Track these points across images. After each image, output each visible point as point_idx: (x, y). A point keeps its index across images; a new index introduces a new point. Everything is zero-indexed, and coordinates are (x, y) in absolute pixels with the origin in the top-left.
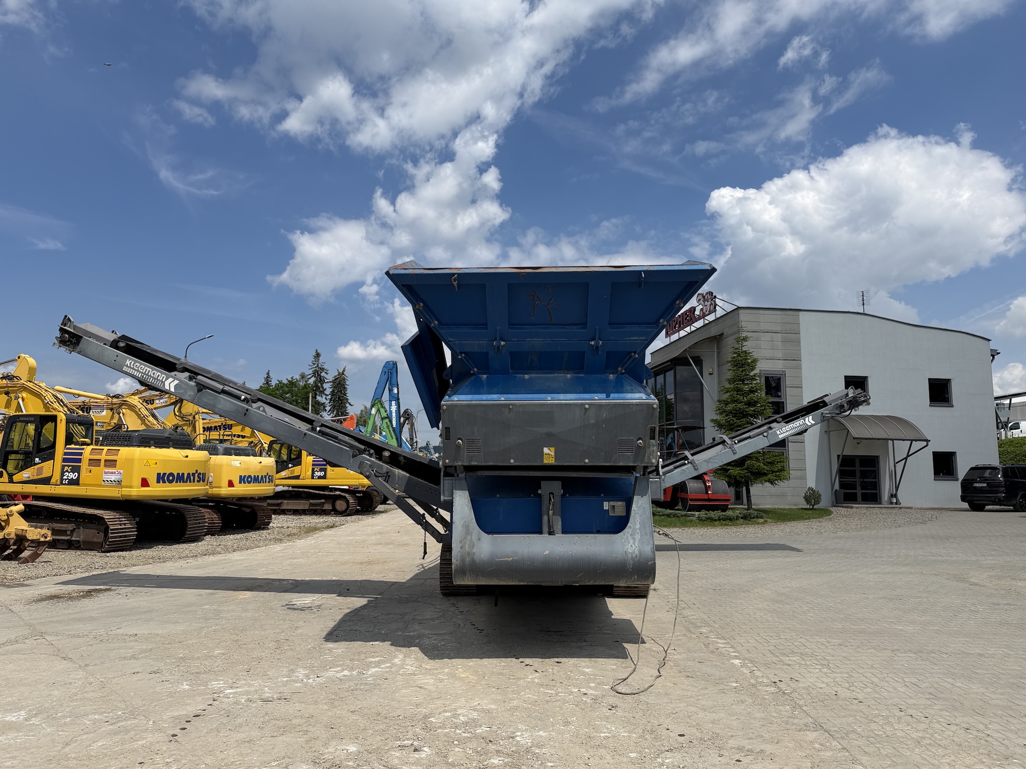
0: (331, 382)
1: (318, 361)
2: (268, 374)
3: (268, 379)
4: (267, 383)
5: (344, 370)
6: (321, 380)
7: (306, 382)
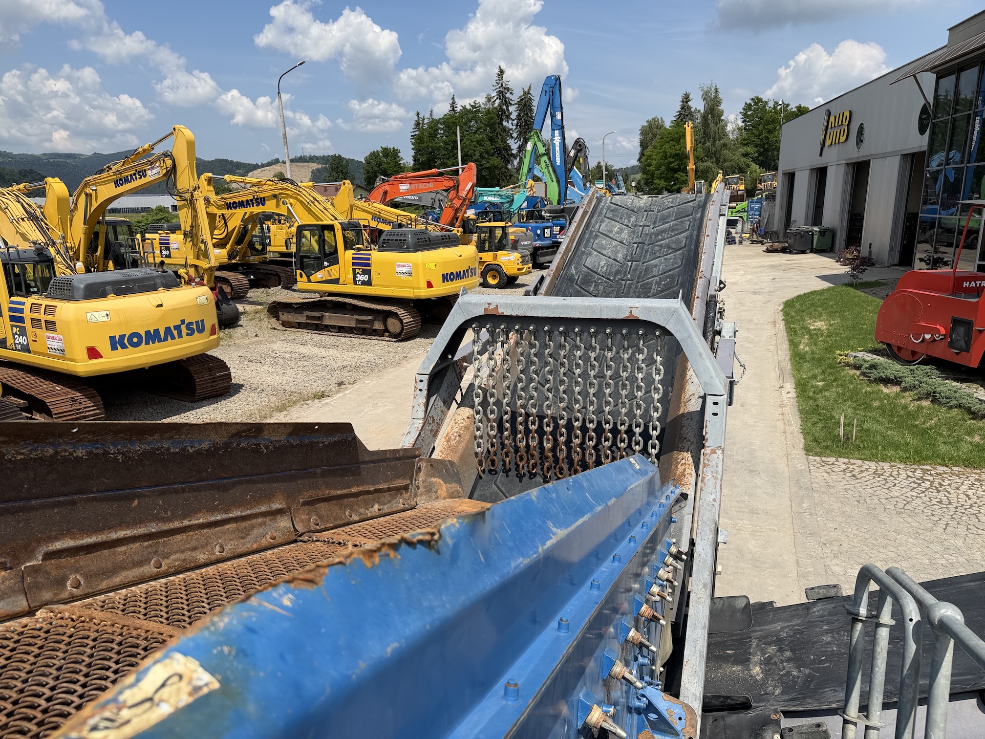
0: (516, 104)
1: (502, 80)
2: (453, 98)
3: (453, 105)
4: (453, 110)
5: (529, 89)
6: (506, 102)
7: (493, 105)
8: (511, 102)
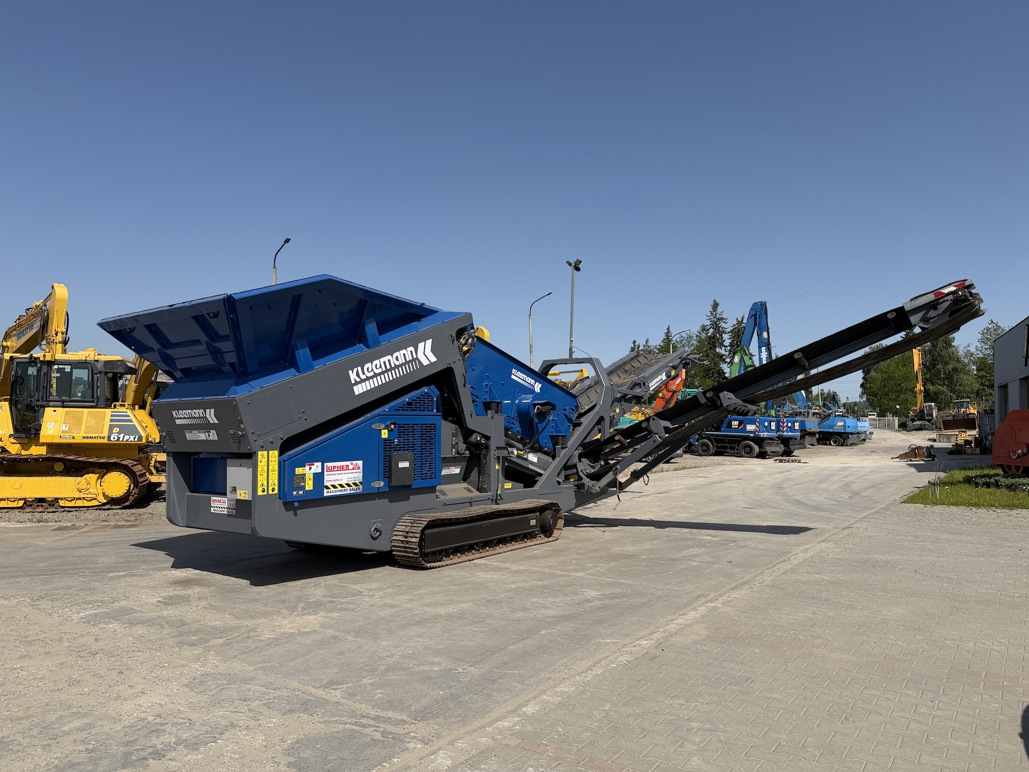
2: (668, 329)
3: (668, 334)
4: (668, 338)
6: (720, 331)
7: (707, 334)
8: (724, 330)
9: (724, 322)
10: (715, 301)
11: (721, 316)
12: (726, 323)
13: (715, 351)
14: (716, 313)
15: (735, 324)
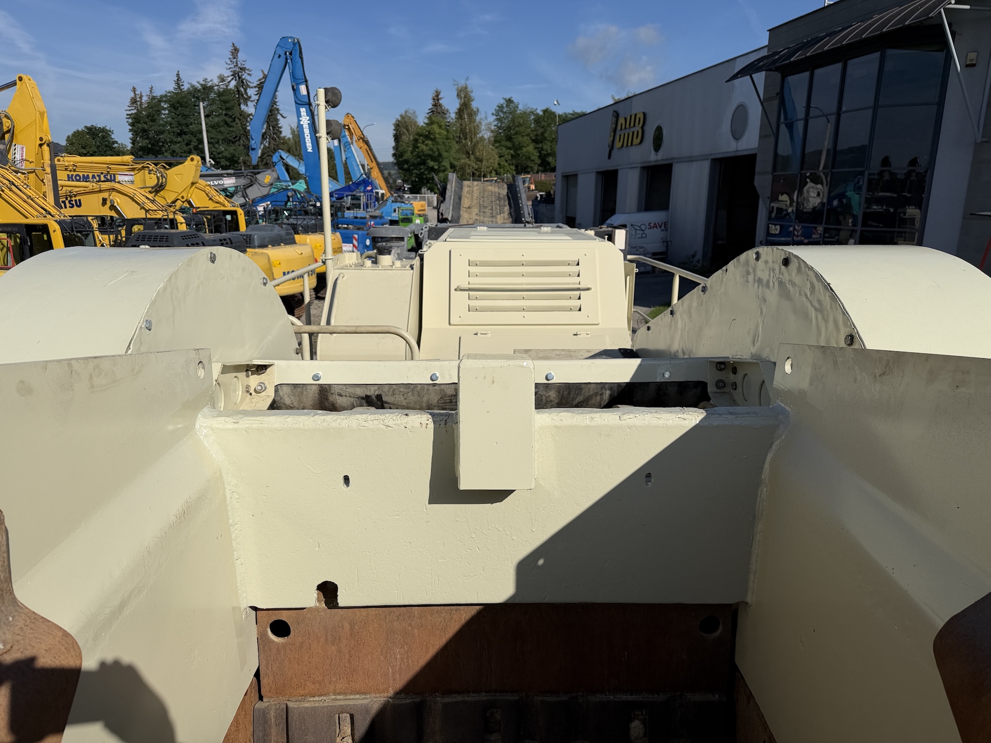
1: (237, 58)
2: (178, 75)
3: (178, 81)
6: (244, 84)
8: (249, 84)
9: (248, 74)
10: (233, 44)
11: (244, 66)
12: (250, 75)
13: (240, 109)
14: (237, 61)
15: (261, 77)
